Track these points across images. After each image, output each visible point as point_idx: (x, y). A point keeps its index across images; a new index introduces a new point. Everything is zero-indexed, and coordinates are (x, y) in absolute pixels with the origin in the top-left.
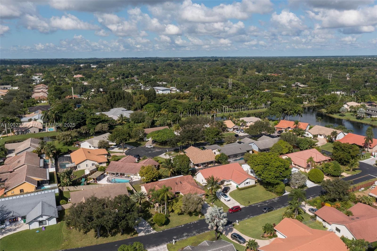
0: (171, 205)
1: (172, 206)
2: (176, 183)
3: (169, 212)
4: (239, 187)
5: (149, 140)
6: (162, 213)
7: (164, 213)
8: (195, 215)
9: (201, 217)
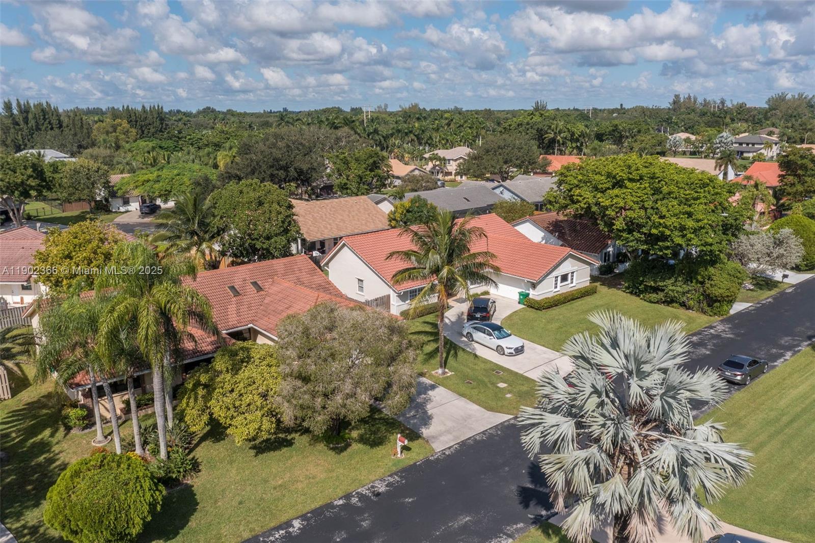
0: (201, 392)
1: (207, 398)
2: (232, 288)
3: (189, 443)
4: (534, 294)
5: (130, 208)
6: (138, 451)
7: (156, 452)
8: (362, 440)
9: (405, 448)
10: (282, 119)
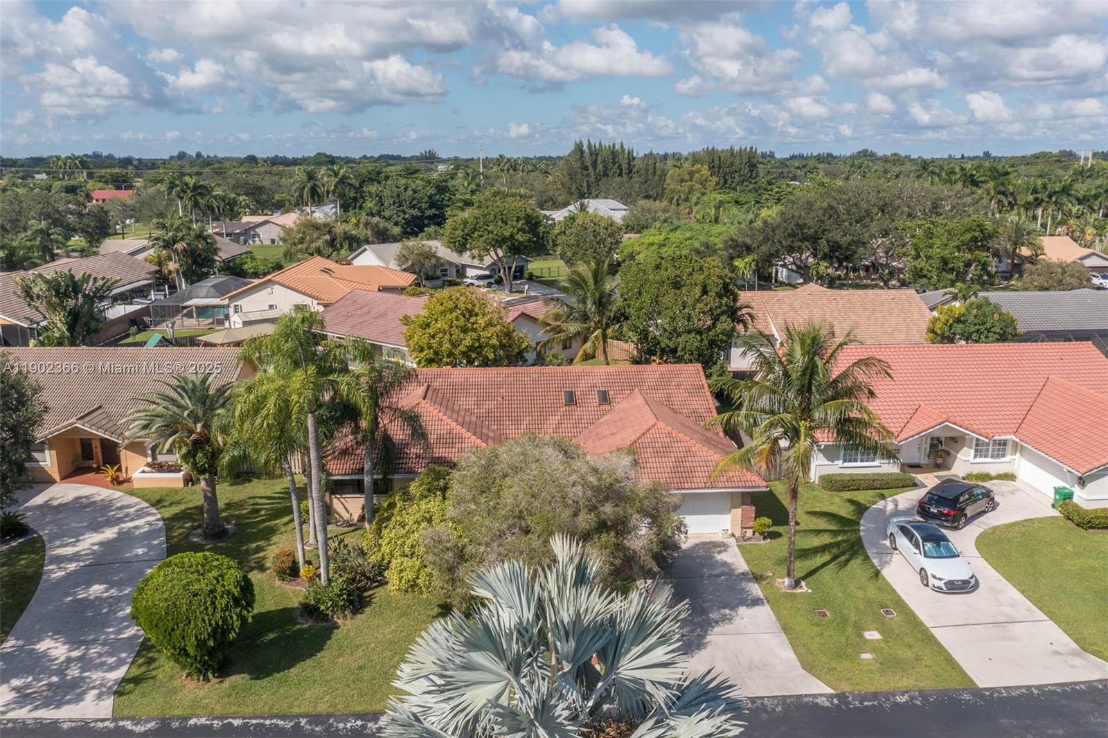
2: (570, 394)
10: (924, 168)
